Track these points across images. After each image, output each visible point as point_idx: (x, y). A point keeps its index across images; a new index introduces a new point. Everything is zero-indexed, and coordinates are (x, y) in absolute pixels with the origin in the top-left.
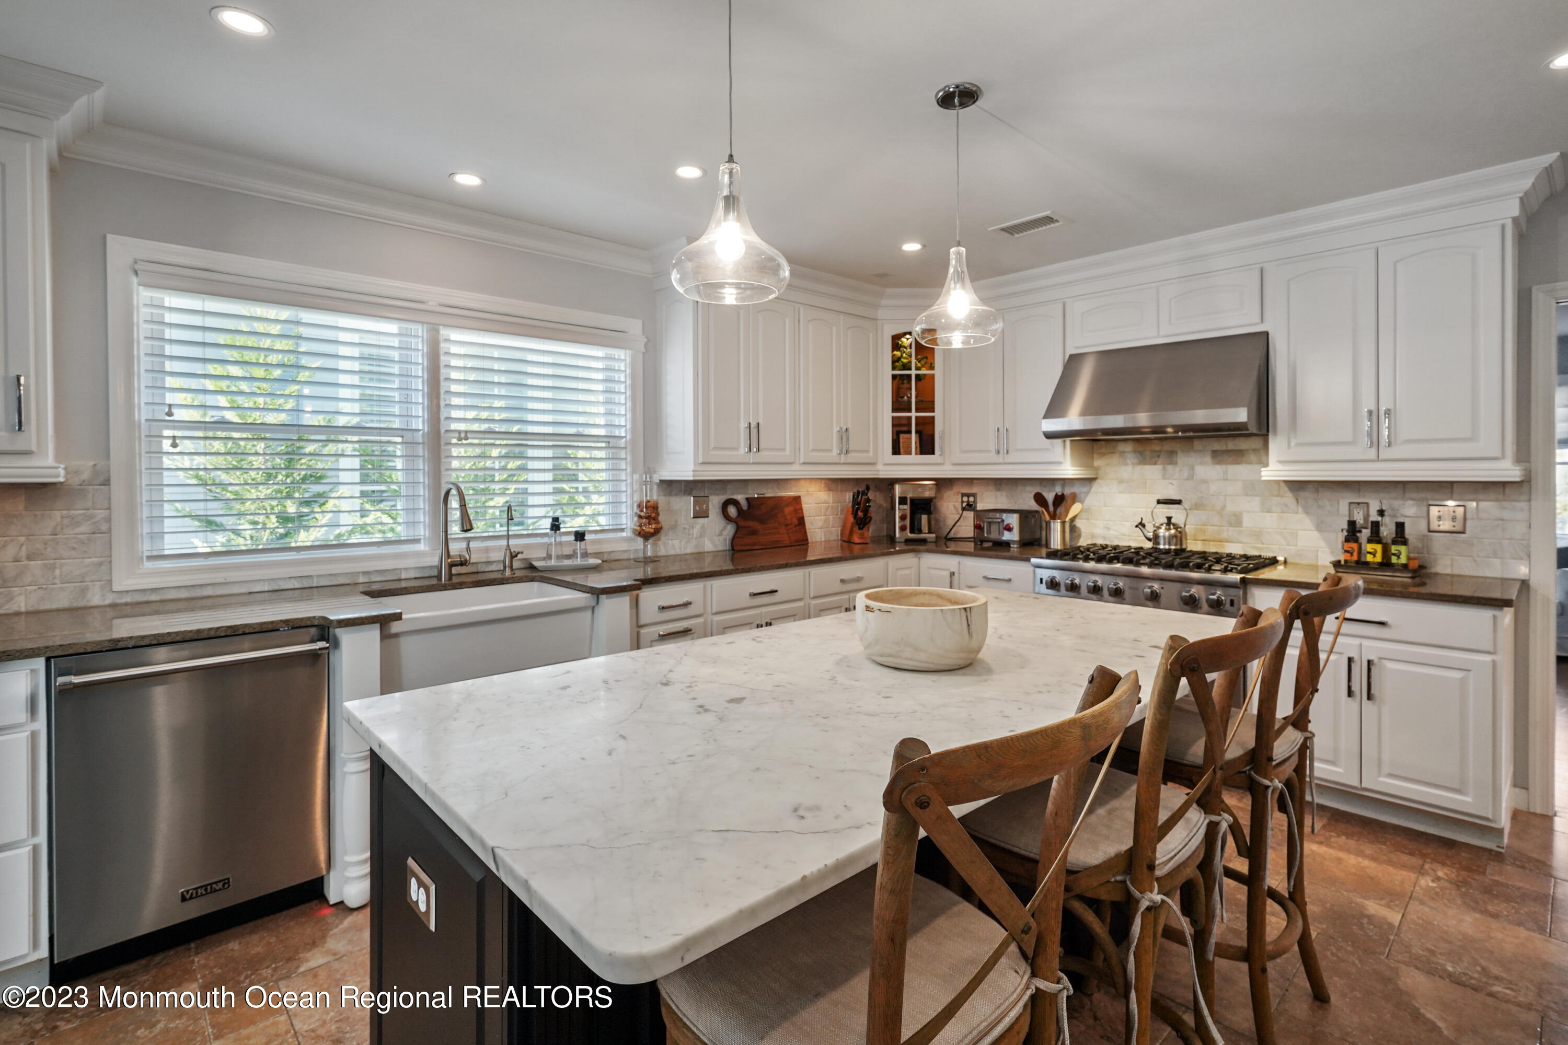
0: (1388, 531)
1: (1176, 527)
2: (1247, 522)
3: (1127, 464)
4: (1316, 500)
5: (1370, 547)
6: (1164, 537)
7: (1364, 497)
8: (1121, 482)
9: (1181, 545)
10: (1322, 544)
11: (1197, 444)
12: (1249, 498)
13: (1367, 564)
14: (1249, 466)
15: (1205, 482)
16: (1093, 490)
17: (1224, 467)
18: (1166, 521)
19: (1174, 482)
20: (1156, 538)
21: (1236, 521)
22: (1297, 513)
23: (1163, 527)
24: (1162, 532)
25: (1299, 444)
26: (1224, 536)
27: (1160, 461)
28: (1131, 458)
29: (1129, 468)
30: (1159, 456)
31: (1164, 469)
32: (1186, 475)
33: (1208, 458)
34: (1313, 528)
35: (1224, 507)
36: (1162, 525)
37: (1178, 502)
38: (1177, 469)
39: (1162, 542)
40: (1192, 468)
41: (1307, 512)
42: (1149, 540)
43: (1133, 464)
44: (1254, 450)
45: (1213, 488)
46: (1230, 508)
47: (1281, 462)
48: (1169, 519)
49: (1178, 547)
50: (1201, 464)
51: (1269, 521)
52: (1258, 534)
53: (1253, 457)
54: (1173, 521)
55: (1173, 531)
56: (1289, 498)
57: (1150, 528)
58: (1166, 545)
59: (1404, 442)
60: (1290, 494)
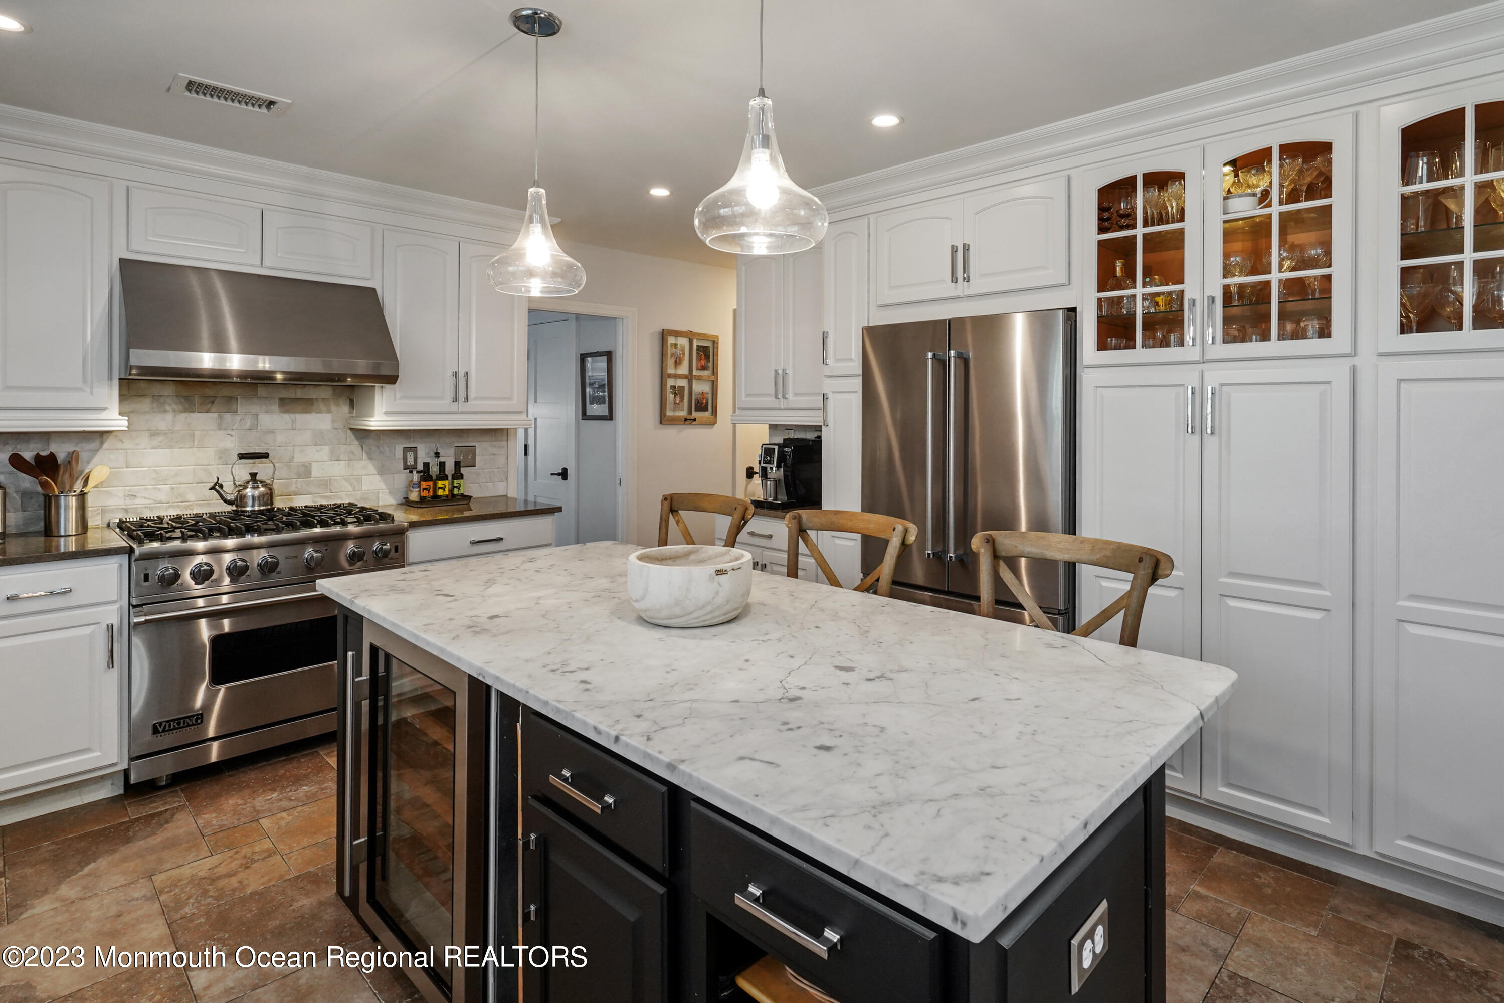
1: (265, 485)
2: (315, 472)
3: (165, 411)
4: (378, 447)
5: (440, 484)
6: (253, 497)
7: (414, 442)
8: (154, 434)
9: (272, 503)
10: (382, 486)
11: (261, 391)
12: (318, 448)
13: (439, 497)
14: (318, 416)
15: (272, 432)
16: (105, 446)
17: (292, 415)
18: (249, 478)
19: (233, 433)
20: (240, 500)
21: (305, 471)
22: (362, 460)
23: (250, 486)
24: (249, 492)
25: (405, 397)
26: (293, 489)
27: (213, 409)
28: (170, 404)
29: (169, 417)
30: (213, 402)
31: (220, 417)
32: (248, 424)
33: (275, 407)
34: (375, 472)
35: (292, 459)
36: (248, 483)
38: (238, 418)
39: (250, 502)
40: (256, 416)
41: (370, 459)
42: (229, 503)
43: (174, 411)
44: (323, 399)
45: (280, 438)
46: (299, 458)
47: (386, 413)
48: (253, 476)
49: (269, 507)
50: (266, 412)
51: (338, 469)
52: (326, 484)
53: (322, 406)
54: (258, 478)
55: (262, 489)
56: (355, 446)
57: (229, 490)
58: (253, 506)
59: (476, 398)
60: (356, 443)
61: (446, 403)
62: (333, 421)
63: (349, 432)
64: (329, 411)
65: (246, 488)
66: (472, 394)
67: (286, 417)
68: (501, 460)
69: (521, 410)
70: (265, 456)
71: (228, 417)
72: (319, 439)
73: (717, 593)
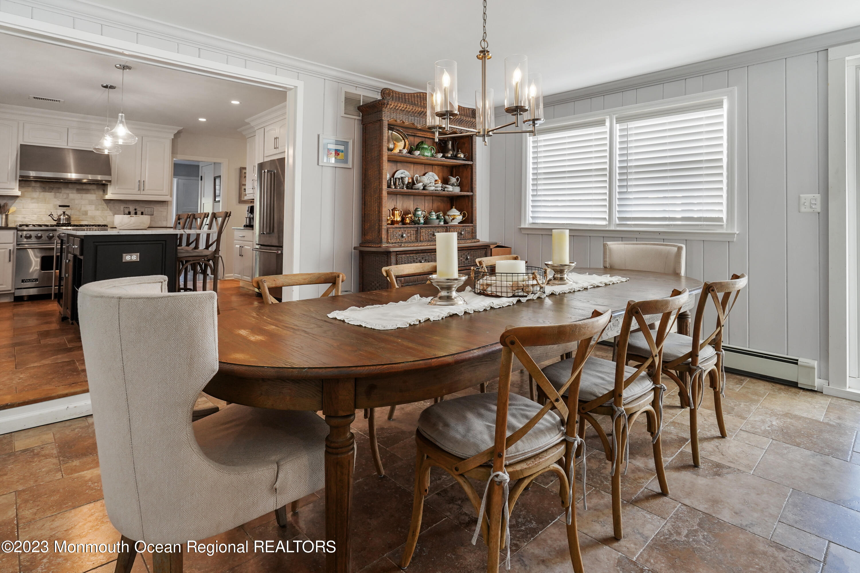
1: (67, 215)
2: (90, 213)
3: (36, 192)
4: (114, 206)
6: (63, 219)
7: (128, 205)
8: (33, 199)
11: (70, 186)
12: (90, 205)
14: (91, 195)
15: (74, 200)
16: (17, 201)
17: (81, 195)
18: (62, 213)
19: (60, 199)
20: (59, 219)
21: (86, 213)
22: (107, 210)
23: (62, 215)
24: (62, 217)
25: (118, 189)
26: (81, 219)
27: (53, 192)
30: (52, 189)
31: (55, 194)
32: (65, 197)
33: (75, 192)
34: (112, 215)
35: (81, 209)
38: (61, 194)
39: (62, 220)
40: (68, 194)
41: (111, 210)
42: (55, 220)
43: (39, 192)
44: (93, 189)
45: (77, 202)
46: (83, 209)
47: (112, 193)
48: (64, 212)
50: (72, 193)
51: (98, 213)
52: (94, 217)
53: (92, 192)
54: (66, 213)
55: (67, 217)
56: (105, 206)
57: (56, 217)
58: (63, 221)
59: (147, 190)
60: (105, 204)
61: (135, 191)
62: (96, 197)
63: (103, 201)
64: (95, 194)
65: (61, 216)
66: (146, 188)
67: (79, 195)
68: (164, 214)
69: (166, 194)
70: (69, 206)
71: (58, 194)
72: (91, 203)
73: (130, 221)
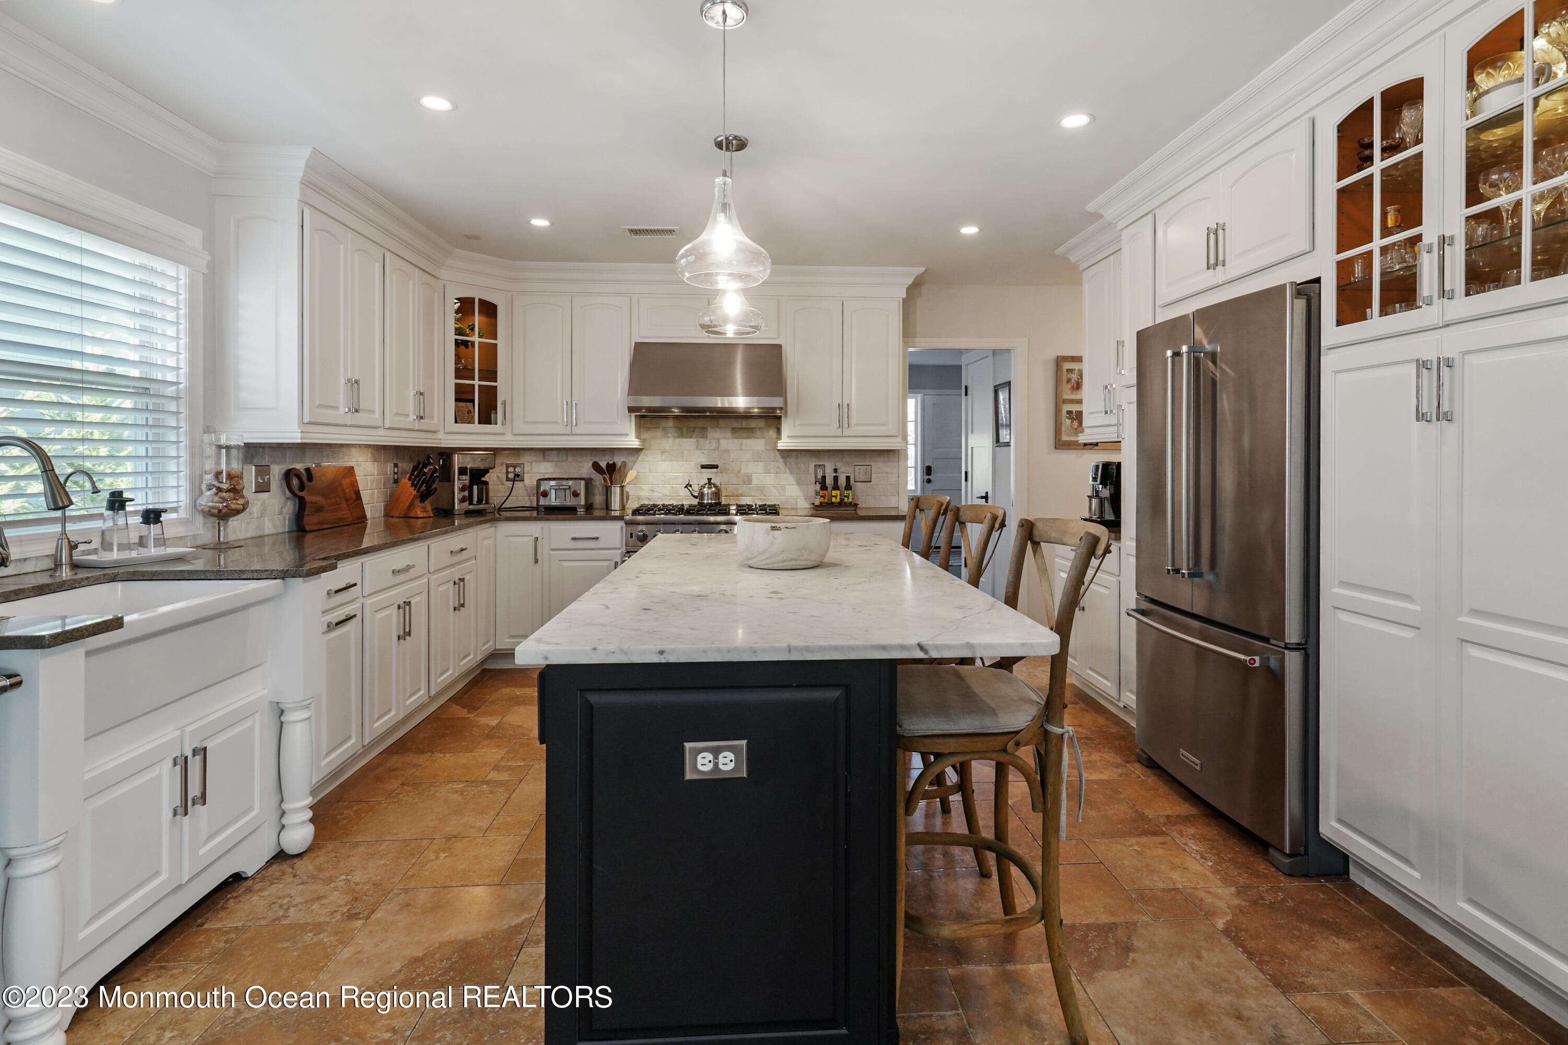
0: (842, 482)
1: (716, 486)
2: (755, 481)
3: (669, 437)
4: (796, 464)
5: (834, 493)
6: (708, 494)
7: (822, 460)
8: (663, 452)
9: (719, 499)
10: (800, 493)
11: (722, 422)
12: (756, 463)
13: (833, 503)
14: (756, 440)
15: (727, 451)
16: (640, 458)
17: (740, 440)
18: (707, 481)
19: (705, 452)
20: (701, 496)
21: (748, 480)
22: (785, 473)
23: (707, 486)
24: (706, 490)
25: (800, 425)
26: (740, 492)
27: (694, 436)
28: (672, 433)
29: (670, 441)
30: (694, 431)
31: (698, 441)
32: (712, 446)
33: (729, 435)
34: (795, 483)
35: (739, 471)
36: (705, 484)
37: (716, 467)
38: (707, 442)
39: (706, 498)
40: (718, 440)
41: (791, 472)
42: (696, 497)
43: (673, 437)
44: (760, 428)
45: (733, 456)
46: (744, 471)
47: (789, 437)
48: (710, 480)
49: (717, 501)
50: (724, 438)
51: (769, 479)
52: (761, 489)
54: (712, 481)
55: (713, 489)
56: (781, 463)
57: (696, 489)
58: (708, 500)
59: (857, 425)
60: (781, 460)
61: (833, 429)
62: (766, 444)
63: (777, 452)
64: (763, 437)
65: (704, 487)
66: (854, 421)
67: (736, 440)
68: (893, 478)
69: (896, 434)
71: (702, 441)
72: (756, 457)
73: (772, 544)
